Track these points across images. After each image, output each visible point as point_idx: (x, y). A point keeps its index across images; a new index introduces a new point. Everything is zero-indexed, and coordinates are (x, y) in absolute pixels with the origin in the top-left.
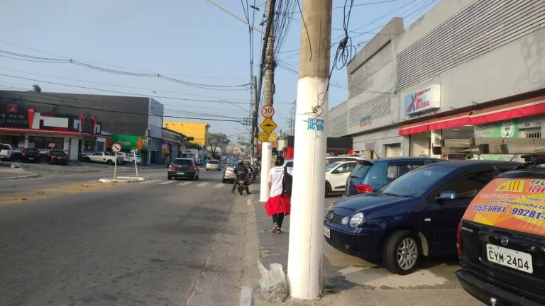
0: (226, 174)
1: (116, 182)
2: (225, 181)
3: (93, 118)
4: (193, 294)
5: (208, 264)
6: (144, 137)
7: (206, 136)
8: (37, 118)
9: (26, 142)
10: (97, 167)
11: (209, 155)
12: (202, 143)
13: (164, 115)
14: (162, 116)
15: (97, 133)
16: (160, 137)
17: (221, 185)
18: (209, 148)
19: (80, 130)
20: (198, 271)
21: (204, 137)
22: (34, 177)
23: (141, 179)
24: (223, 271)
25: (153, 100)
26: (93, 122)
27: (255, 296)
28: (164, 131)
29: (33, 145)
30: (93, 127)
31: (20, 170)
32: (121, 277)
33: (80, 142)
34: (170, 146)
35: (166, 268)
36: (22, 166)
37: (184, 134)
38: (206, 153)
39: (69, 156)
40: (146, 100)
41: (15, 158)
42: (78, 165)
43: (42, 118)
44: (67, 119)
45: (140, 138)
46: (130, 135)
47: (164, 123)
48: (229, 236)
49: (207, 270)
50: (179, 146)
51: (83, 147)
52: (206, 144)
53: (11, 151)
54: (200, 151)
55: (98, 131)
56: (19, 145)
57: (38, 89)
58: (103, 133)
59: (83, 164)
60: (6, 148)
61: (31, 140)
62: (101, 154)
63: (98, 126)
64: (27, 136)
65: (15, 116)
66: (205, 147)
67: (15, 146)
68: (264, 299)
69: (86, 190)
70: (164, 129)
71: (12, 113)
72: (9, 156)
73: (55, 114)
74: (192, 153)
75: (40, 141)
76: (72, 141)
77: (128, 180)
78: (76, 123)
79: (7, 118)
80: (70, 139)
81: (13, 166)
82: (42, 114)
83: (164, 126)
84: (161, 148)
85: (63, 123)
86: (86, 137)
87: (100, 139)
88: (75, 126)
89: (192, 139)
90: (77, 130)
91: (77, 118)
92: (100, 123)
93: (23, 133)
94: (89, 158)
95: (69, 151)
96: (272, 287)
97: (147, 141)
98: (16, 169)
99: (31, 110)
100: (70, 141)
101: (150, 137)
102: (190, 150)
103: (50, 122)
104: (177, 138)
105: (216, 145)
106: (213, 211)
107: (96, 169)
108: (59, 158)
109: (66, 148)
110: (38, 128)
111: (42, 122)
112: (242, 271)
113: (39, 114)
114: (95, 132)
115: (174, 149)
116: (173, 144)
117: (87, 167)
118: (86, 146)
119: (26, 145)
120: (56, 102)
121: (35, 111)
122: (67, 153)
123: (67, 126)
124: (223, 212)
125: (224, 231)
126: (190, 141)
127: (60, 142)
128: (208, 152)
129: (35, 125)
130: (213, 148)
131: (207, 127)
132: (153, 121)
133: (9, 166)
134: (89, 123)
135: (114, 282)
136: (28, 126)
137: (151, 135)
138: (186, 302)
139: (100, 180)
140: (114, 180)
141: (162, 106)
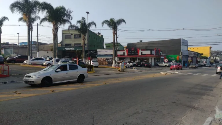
0: (218, 70)
1: (166, 74)
2: (217, 73)
3: (159, 49)
4: (185, 116)
5: (196, 106)
6: (180, 55)
7: (210, 52)
8: (140, 51)
9: (137, 60)
10: (162, 68)
11: (212, 61)
12: (208, 56)
13: (188, 45)
14: (187, 46)
15: (161, 55)
16: (187, 54)
17: (215, 75)
18: (212, 58)
19: (155, 54)
20: (190, 109)
21: (209, 53)
22: (140, 72)
23: (177, 72)
24: (202, 110)
25: (183, 39)
26: (159, 51)
27: (213, 121)
28: (189, 52)
29: (139, 61)
30: (159, 52)
31: (136, 70)
32: (160, 106)
33: (155, 59)
34: (192, 58)
35: (177, 106)
36: (136, 68)
37: (198, 52)
38: (211, 60)
39: (151, 64)
40: (180, 40)
41: (134, 66)
42: (154, 67)
43: (142, 51)
44: (150, 51)
45: (178, 56)
46: (173, 55)
47: (189, 48)
48: (210, 97)
49: (195, 108)
50: (196, 58)
51: (156, 61)
52: (210, 56)
53: (133, 63)
54: (207, 60)
55: (161, 54)
56: (135, 61)
57: (141, 41)
58: (163, 55)
59: (156, 67)
60: (132, 62)
61: (139, 59)
62: (163, 63)
63: (161, 52)
64: (137, 58)
65: (134, 52)
66: (210, 58)
67: (134, 62)
68: (217, 123)
69: (155, 76)
70: (189, 51)
71: (133, 51)
72: (132, 65)
73: (146, 49)
74: (203, 60)
75: (141, 59)
76: (152, 58)
77: (171, 73)
78: (153, 52)
79: (132, 52)
80: (151, 58)
81: (133, 68)
82: (142, 50)
83: (189, 50)
84: (187, 59)
85: (149, 52)
86: (157, 57)
87: (162, 57)
88: (153, 53)
89: (202, 54)
90: (154, 55)
91: (153, 50)
92: (162, 51)
93: (136, 57)
94: (158, 65)
95: (151, 62)
96: (220, 118)
97: (181, 57)
98: (134, 69)
99: (138, 49)
100: (151, 59)
101: (182, 55)
102: (202, 59)
103: (145, 52)
104: (195, 54)
105: (216, 56)
106: (207, 86)
107: (161, 69)
108: (148, 65)
109: (150, 61)
110: (141, 55)
111: (142, 53)
112: (212, 112)
113: (141, 50)
114: (160, 55)
115: (194, 59)
116: (193, 57)
117: (157, 68)
118: (157, 60)
119: (137, 61)
120: (146, 45)
121: (140, 49)
122: (150, 63)
123: (150, 53)
124: (211, 87)
125: (209, 95)
126: (202, 55)
127: (148, 59)
128: (212, 60)
129: (140, 54)
130: (215, 58)
131: (211, 48)
132: (183, 48)
133: (132, 68)
134: (158, 52)
135: (157, 107)
136: (138, 55)
137: (183, 54)
138: (182, 118)
139: (161, 73)
140: (166, 73)
141: (187, 41)
